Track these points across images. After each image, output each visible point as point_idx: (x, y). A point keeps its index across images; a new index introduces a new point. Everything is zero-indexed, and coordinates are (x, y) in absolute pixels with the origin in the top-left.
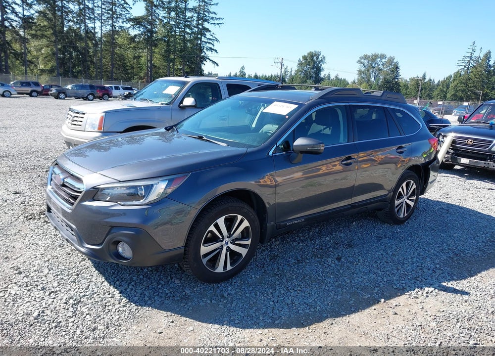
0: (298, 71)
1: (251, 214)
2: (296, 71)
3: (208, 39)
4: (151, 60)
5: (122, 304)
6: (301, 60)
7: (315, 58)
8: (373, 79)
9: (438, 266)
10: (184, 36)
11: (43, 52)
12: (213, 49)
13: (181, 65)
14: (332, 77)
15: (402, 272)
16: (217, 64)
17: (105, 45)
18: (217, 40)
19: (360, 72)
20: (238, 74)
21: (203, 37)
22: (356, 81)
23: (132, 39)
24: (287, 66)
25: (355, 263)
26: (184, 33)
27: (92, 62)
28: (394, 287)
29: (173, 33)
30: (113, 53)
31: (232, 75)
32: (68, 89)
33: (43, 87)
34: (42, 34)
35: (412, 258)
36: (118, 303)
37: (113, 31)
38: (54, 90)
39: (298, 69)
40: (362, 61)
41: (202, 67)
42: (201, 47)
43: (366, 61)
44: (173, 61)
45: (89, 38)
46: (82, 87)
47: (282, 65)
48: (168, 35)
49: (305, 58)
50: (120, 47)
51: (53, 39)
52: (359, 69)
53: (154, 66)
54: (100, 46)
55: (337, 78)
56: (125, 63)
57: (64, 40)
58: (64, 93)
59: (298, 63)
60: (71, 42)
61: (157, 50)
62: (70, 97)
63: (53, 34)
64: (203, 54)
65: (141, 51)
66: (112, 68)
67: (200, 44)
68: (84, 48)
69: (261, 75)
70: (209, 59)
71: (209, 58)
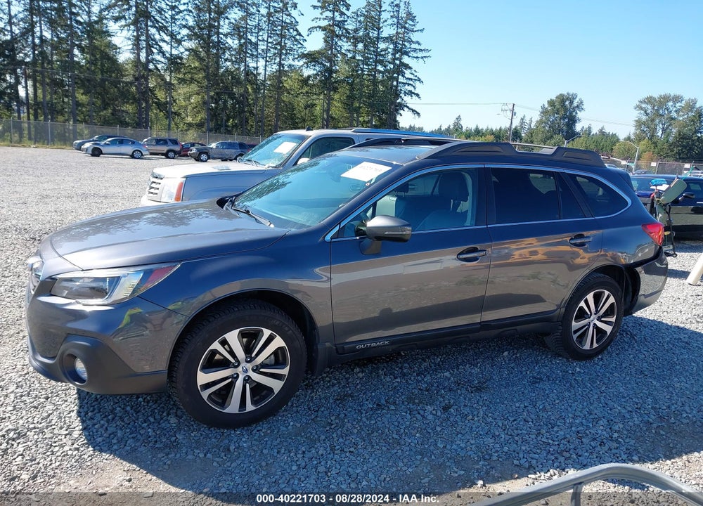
0: (540, 122)
1: (287, 329)
2: (537, 122)
3: (407, 79)
4: (328, 110)
5: (75, 446)
6: (546, 106)
7: (567, 103)
8: (660, 133)
9: (616, 435)
10: (374, 76)
11: (192, 101)
12: (414, 93)
13: (368, 116)
14: (595, 131)
15: (544, 440)
16: (418, 114)
17: (269, 90)
18: (419, 80)
19: (639, 123)
20: (452, 127)
21: (400, 77)
22: (632, 137)
23: (305, 81)
24: (524, 116)
25: (471, 417)
26: (375, 72)
27: (251, 112)
28: (516, 462)
29: (360, 72)
30: (279, 101)
31: (443, 128)
32: (211, 148)
33: (182, 145)
34: (191, 78)
35: (575, 417)
36: (70, 444)
37: (280, 71)
38: (194, 150)
39: (541, 120)
40: (643, 106)
41: (398, 119)
42: (397, 90)
43: (649, 107)
44: (357, 110)
45: (249, 81)
46: (231, 146)
47: (513, 114)
48: (352, 75)
49: (551, 103)
50: (289, 93)
51: (205, 83)
52: (637, 119)
53: (332, 117)
54: (262, 91)
55: (602, 132)
56: (295, 115)
57: (218, 85)
58: (207, 153)
59: (541, 110)
60: (226, 88)
61: (336, 96)
62: (214, 158)
63: (204, 78)
64: (399, 100)
65: (315, 96)
66: (277, 121)
67: (397, 87)
68: (242, 95)
69: (485, 128)
70: (408, 107)
71: (408, 105)
